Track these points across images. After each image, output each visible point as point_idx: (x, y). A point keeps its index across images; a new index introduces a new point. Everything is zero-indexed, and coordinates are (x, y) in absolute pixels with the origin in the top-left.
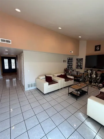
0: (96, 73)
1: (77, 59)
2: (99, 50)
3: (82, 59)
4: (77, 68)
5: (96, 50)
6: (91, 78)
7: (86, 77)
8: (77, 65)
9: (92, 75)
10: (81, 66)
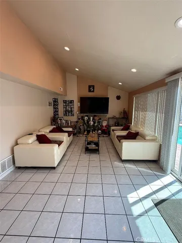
0: (93, 119)
1: (65, 102)
2: (93, 91)
3: (72, 102)
4: (65, 114)
5: (90, 91)
6: (88, 126)
7: (81, 126)
8: (66, 111)
9: (90, 123)
10: (72, 111)
